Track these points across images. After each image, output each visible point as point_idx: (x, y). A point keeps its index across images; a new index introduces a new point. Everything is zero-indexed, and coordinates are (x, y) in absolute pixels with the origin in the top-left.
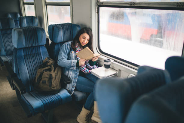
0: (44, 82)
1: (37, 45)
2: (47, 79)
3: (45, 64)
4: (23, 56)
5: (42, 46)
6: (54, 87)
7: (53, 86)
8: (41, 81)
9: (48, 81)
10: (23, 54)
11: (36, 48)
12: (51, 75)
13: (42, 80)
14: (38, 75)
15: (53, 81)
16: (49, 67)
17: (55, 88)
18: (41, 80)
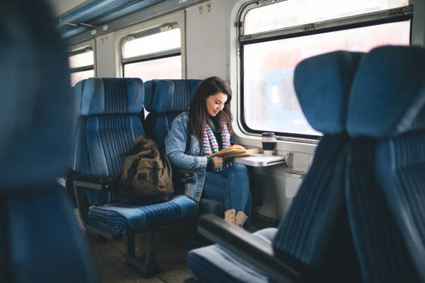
0: (143, 177)
1: (125, 111)
2: (147, 171)
3: (139, 147)
4: (98, 131)
5: (133, 114)
6: (162, 187)
7: (159, 184)
8: (136, 176)
9: (150, 174)
10: (98, 128)
11: (123, 118)
12: (156, 163)
13: (139, 172)
14: (130, 166)
15: (160, 175)
16: (150, 151)
17: (164, 190)
18: (135, 173)
